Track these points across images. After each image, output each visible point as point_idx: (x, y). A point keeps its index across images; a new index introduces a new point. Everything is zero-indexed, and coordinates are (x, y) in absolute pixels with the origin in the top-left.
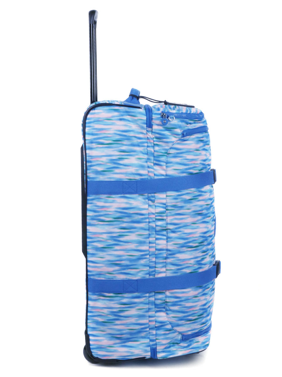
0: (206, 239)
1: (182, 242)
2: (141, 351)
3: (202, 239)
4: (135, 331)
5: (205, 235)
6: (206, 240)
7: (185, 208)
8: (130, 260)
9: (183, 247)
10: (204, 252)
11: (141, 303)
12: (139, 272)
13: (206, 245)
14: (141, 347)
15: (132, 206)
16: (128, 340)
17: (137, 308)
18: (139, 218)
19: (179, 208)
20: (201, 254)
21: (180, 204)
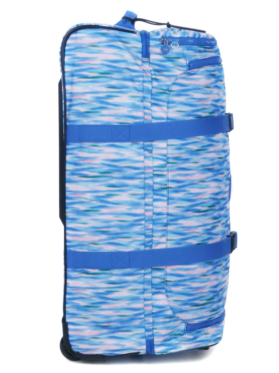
0: (218, 201)
1: (186, 204)
2: (135, 344)
3: (212, 202)
4: (126, 318)
5: (217, 197)
6: (218, 203)
7: (191, 161)
8: (121, 227)
9: (188, 210)
10: (215, 218)
11: (135, 282)
12: (131, 242)
13: (217, 210)
14: (134, 339)
15: (123, 158)
16: (117, 329)
17: (130, 288)
18: (132, 173)
19: (183, 161)
20: (212, 221)
21: (184, 156)
